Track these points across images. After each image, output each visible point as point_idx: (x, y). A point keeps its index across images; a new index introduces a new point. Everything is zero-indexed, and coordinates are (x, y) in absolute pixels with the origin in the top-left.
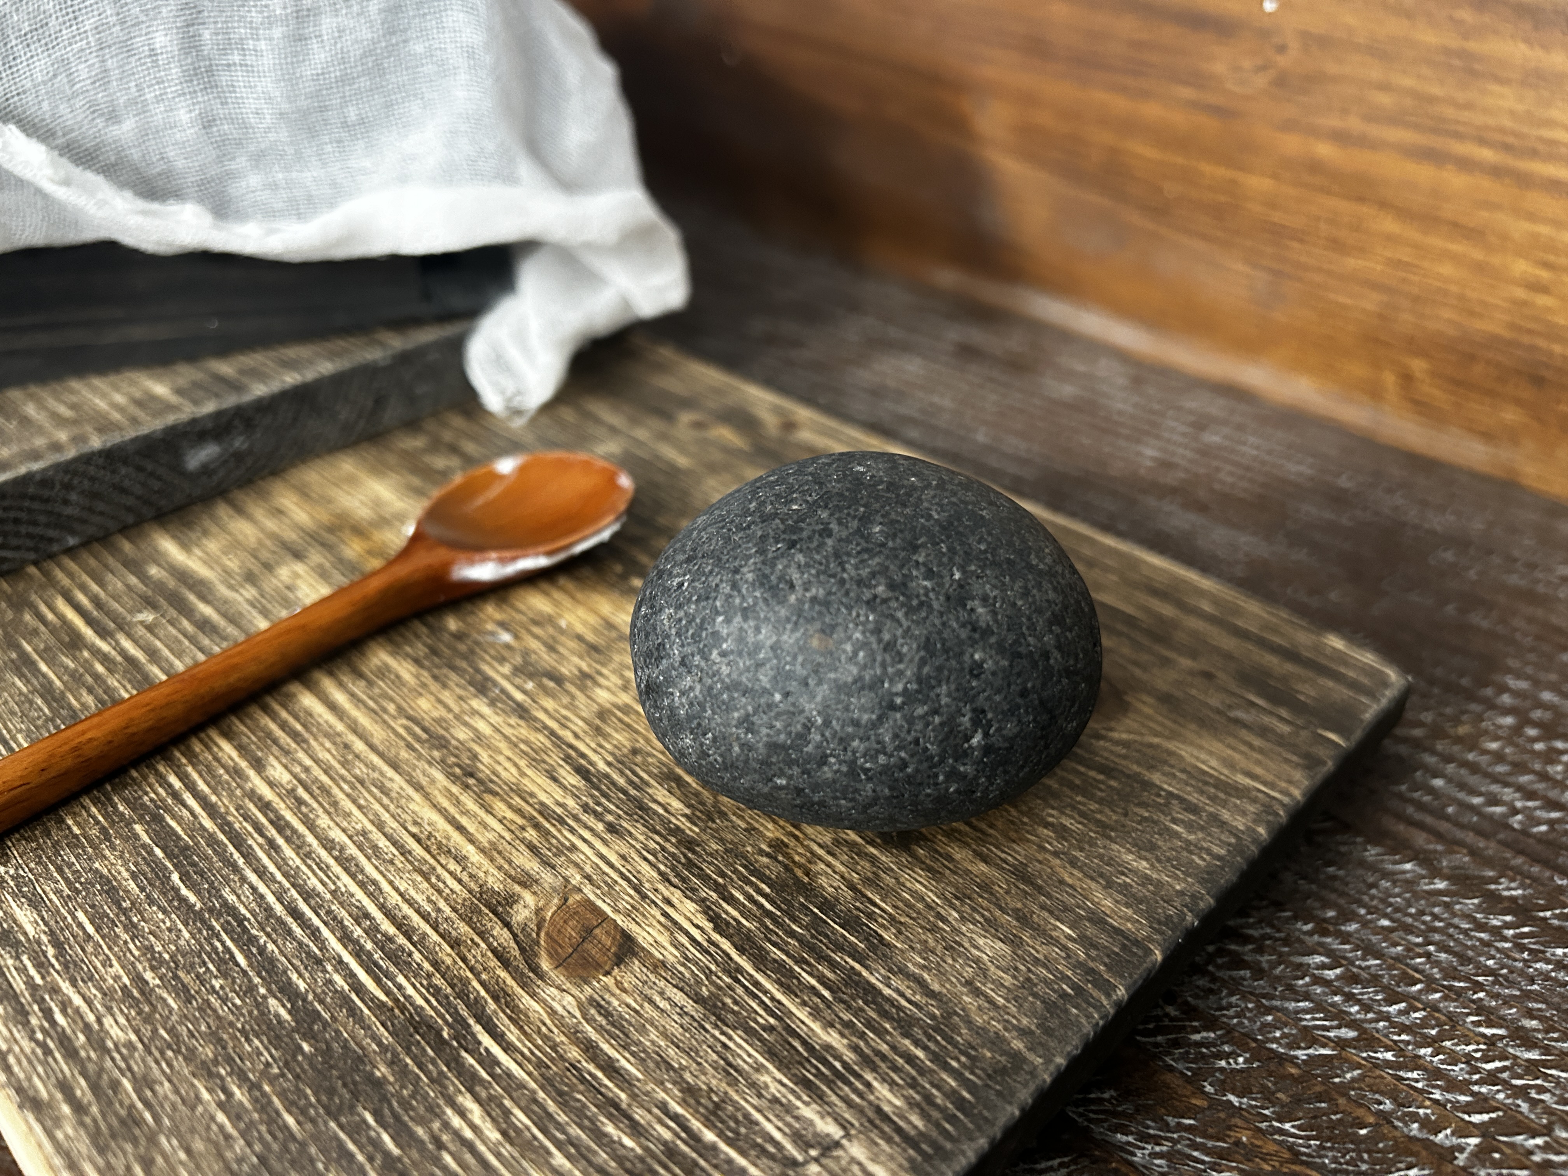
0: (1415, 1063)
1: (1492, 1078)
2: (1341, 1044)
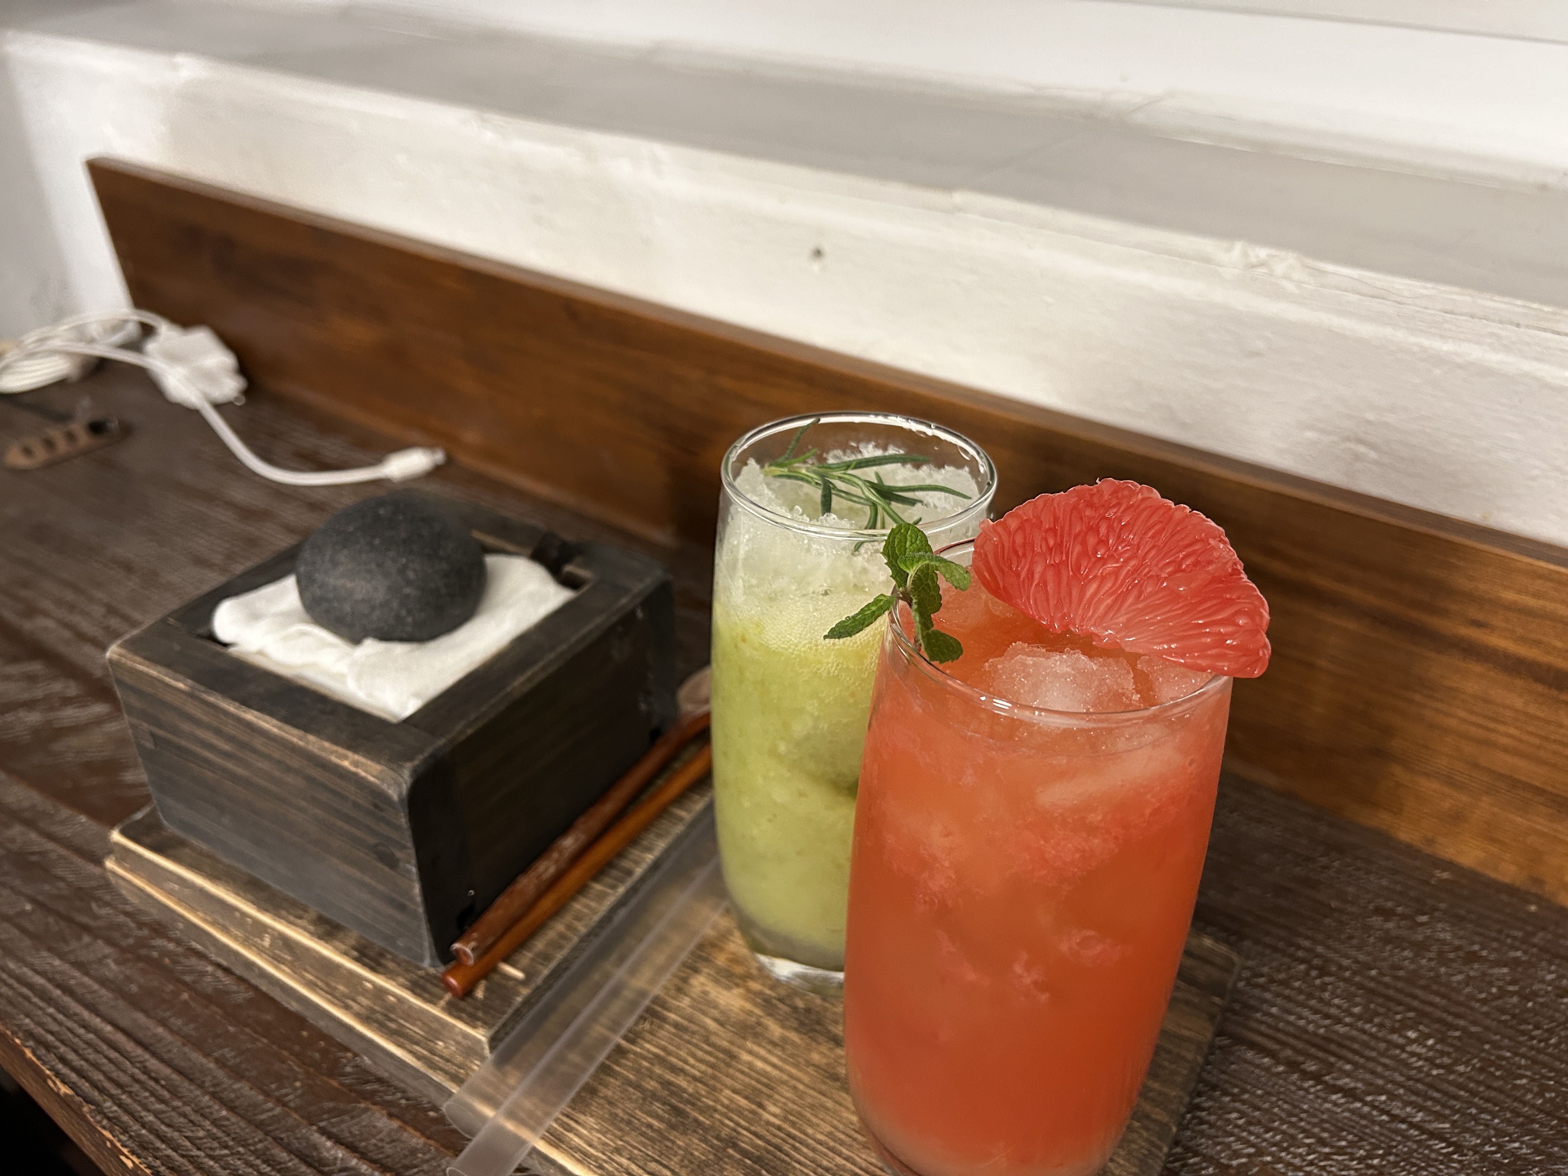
0: (1280, 1160)
1: (1311, 1163)
2: (1249, 1156)
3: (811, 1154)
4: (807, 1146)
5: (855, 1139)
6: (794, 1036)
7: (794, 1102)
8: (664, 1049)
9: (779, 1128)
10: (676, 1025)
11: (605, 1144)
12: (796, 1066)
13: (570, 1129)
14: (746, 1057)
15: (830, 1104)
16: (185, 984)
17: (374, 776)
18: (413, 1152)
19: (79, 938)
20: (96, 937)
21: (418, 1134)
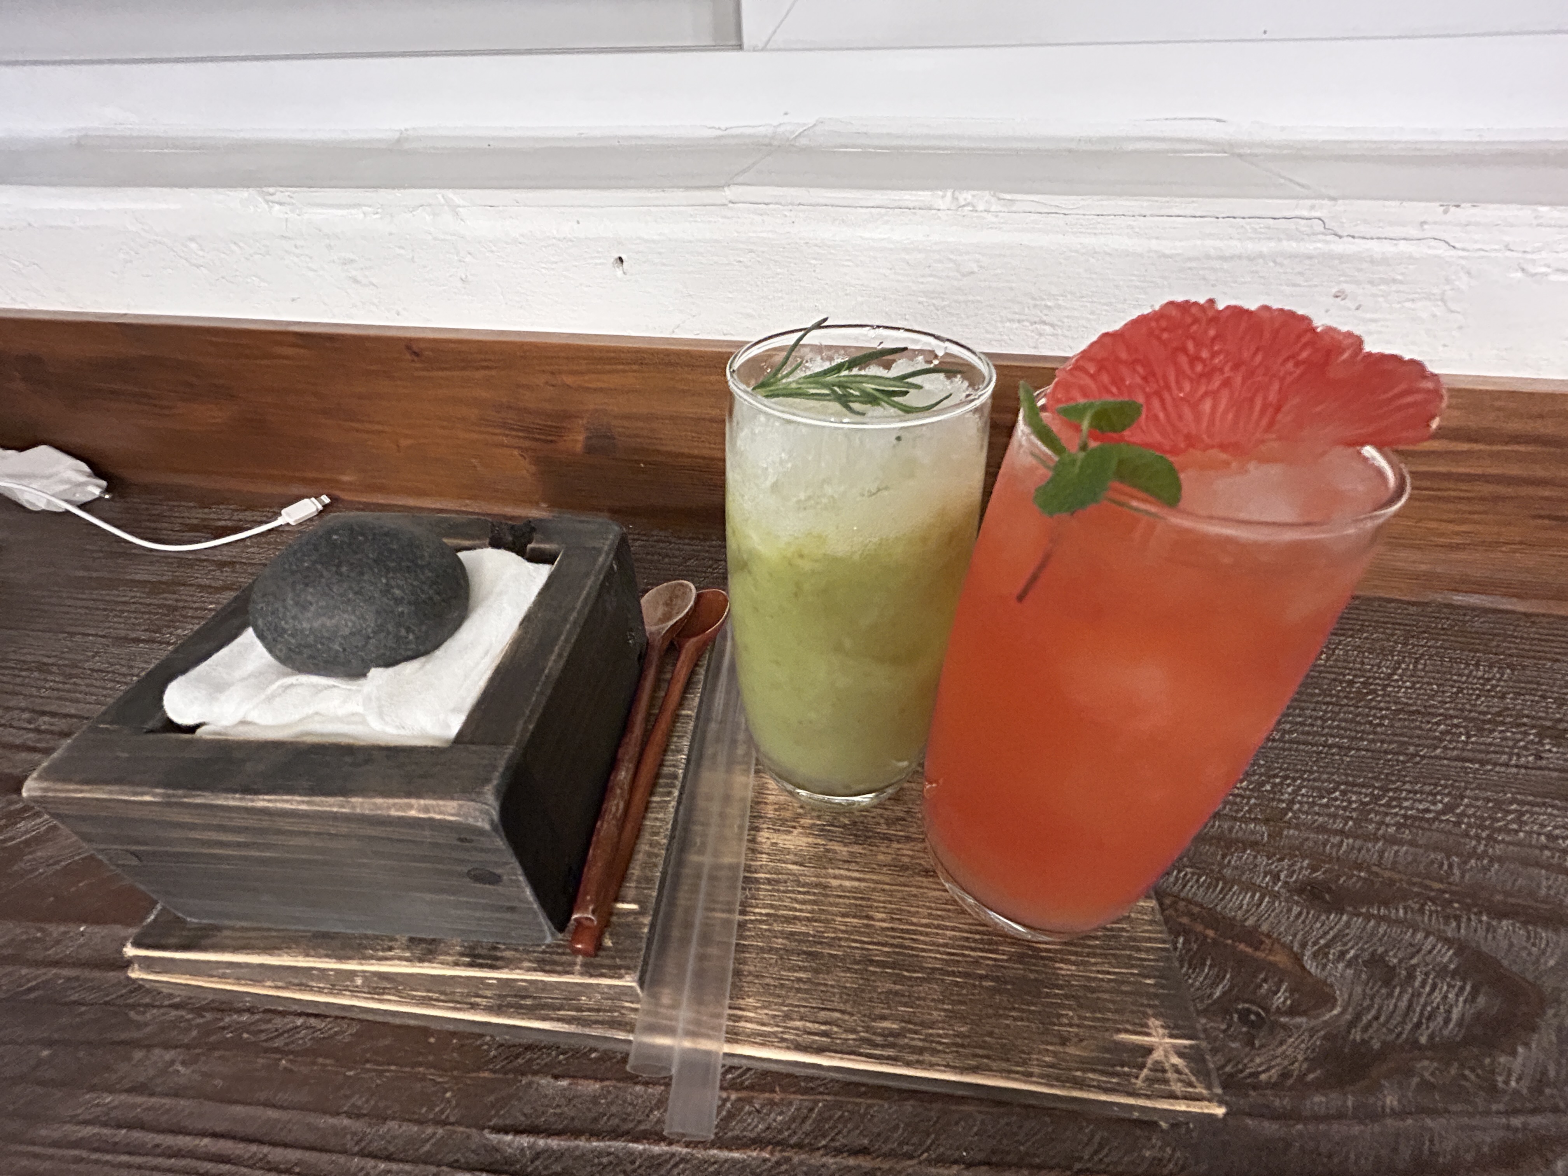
3: (927, 939)
4: (921, 933)
5: (949, 910)
6: (856, 849)
7: (890, 902)
8: (772, 906)
9: (893, 929)
10: (769, 881)
11: (775, 1016)
12: (873, 871)
13: (739, 1018)
14: (835, 883)
15: (914, 890)
16: (277, 1050)
17: (452, 815)
18: (595, 1100)
19: (129, 1059)
20: (149, 1047)
21: (591, 1082)
